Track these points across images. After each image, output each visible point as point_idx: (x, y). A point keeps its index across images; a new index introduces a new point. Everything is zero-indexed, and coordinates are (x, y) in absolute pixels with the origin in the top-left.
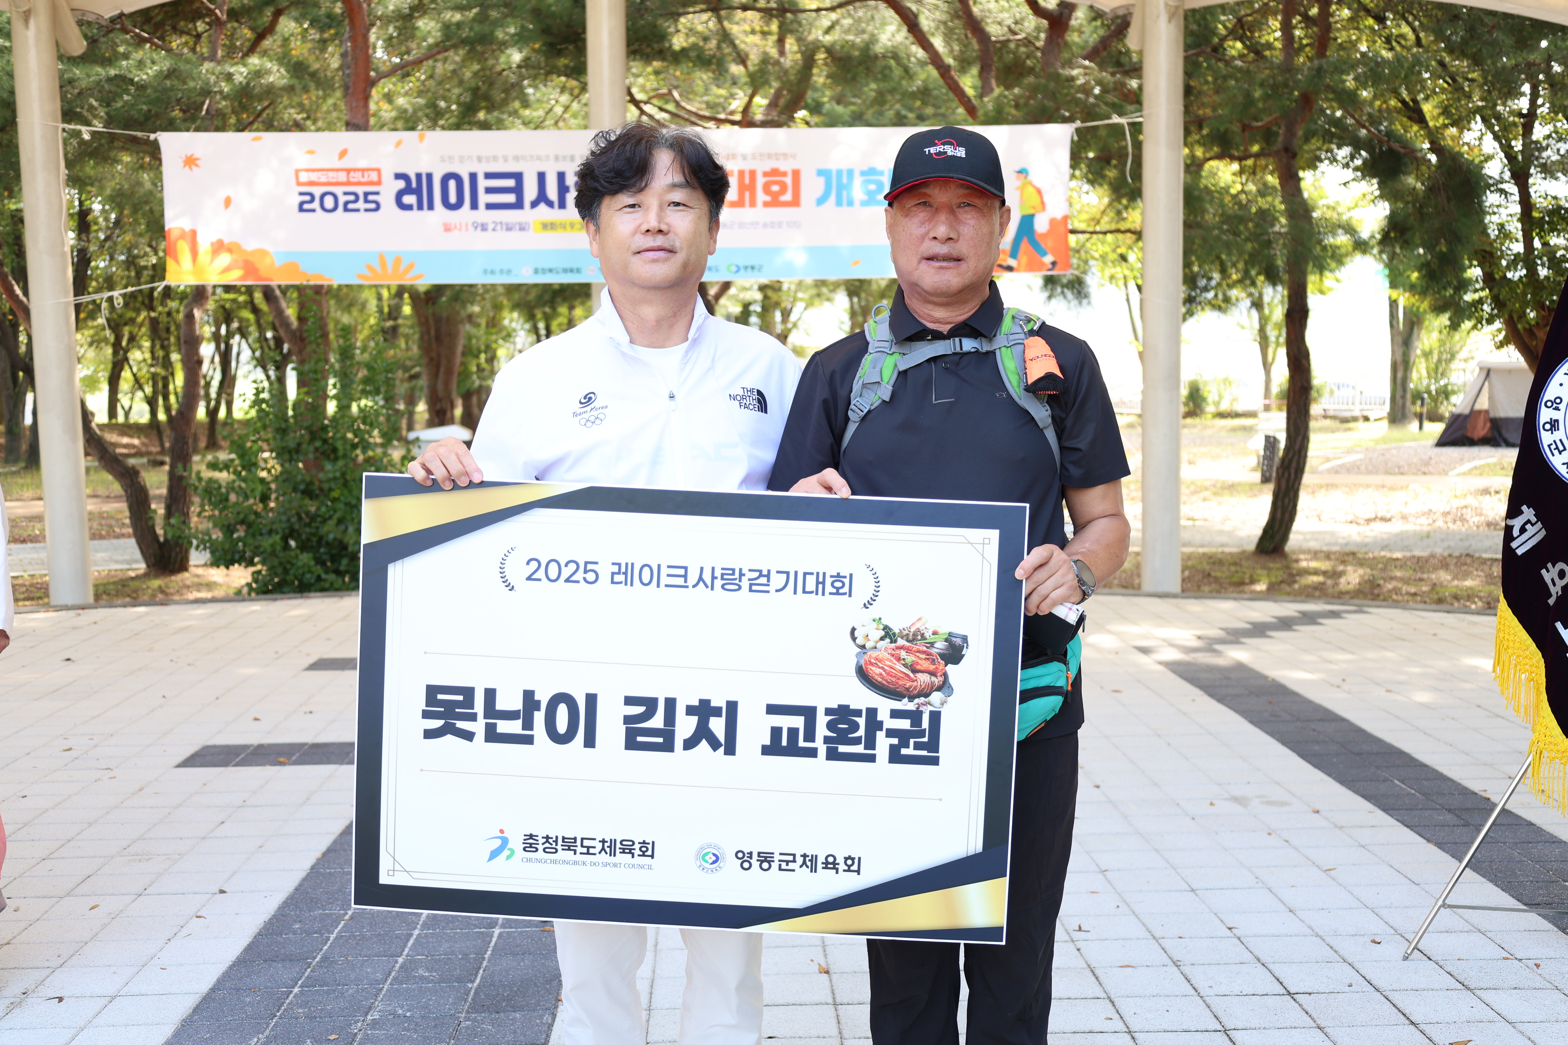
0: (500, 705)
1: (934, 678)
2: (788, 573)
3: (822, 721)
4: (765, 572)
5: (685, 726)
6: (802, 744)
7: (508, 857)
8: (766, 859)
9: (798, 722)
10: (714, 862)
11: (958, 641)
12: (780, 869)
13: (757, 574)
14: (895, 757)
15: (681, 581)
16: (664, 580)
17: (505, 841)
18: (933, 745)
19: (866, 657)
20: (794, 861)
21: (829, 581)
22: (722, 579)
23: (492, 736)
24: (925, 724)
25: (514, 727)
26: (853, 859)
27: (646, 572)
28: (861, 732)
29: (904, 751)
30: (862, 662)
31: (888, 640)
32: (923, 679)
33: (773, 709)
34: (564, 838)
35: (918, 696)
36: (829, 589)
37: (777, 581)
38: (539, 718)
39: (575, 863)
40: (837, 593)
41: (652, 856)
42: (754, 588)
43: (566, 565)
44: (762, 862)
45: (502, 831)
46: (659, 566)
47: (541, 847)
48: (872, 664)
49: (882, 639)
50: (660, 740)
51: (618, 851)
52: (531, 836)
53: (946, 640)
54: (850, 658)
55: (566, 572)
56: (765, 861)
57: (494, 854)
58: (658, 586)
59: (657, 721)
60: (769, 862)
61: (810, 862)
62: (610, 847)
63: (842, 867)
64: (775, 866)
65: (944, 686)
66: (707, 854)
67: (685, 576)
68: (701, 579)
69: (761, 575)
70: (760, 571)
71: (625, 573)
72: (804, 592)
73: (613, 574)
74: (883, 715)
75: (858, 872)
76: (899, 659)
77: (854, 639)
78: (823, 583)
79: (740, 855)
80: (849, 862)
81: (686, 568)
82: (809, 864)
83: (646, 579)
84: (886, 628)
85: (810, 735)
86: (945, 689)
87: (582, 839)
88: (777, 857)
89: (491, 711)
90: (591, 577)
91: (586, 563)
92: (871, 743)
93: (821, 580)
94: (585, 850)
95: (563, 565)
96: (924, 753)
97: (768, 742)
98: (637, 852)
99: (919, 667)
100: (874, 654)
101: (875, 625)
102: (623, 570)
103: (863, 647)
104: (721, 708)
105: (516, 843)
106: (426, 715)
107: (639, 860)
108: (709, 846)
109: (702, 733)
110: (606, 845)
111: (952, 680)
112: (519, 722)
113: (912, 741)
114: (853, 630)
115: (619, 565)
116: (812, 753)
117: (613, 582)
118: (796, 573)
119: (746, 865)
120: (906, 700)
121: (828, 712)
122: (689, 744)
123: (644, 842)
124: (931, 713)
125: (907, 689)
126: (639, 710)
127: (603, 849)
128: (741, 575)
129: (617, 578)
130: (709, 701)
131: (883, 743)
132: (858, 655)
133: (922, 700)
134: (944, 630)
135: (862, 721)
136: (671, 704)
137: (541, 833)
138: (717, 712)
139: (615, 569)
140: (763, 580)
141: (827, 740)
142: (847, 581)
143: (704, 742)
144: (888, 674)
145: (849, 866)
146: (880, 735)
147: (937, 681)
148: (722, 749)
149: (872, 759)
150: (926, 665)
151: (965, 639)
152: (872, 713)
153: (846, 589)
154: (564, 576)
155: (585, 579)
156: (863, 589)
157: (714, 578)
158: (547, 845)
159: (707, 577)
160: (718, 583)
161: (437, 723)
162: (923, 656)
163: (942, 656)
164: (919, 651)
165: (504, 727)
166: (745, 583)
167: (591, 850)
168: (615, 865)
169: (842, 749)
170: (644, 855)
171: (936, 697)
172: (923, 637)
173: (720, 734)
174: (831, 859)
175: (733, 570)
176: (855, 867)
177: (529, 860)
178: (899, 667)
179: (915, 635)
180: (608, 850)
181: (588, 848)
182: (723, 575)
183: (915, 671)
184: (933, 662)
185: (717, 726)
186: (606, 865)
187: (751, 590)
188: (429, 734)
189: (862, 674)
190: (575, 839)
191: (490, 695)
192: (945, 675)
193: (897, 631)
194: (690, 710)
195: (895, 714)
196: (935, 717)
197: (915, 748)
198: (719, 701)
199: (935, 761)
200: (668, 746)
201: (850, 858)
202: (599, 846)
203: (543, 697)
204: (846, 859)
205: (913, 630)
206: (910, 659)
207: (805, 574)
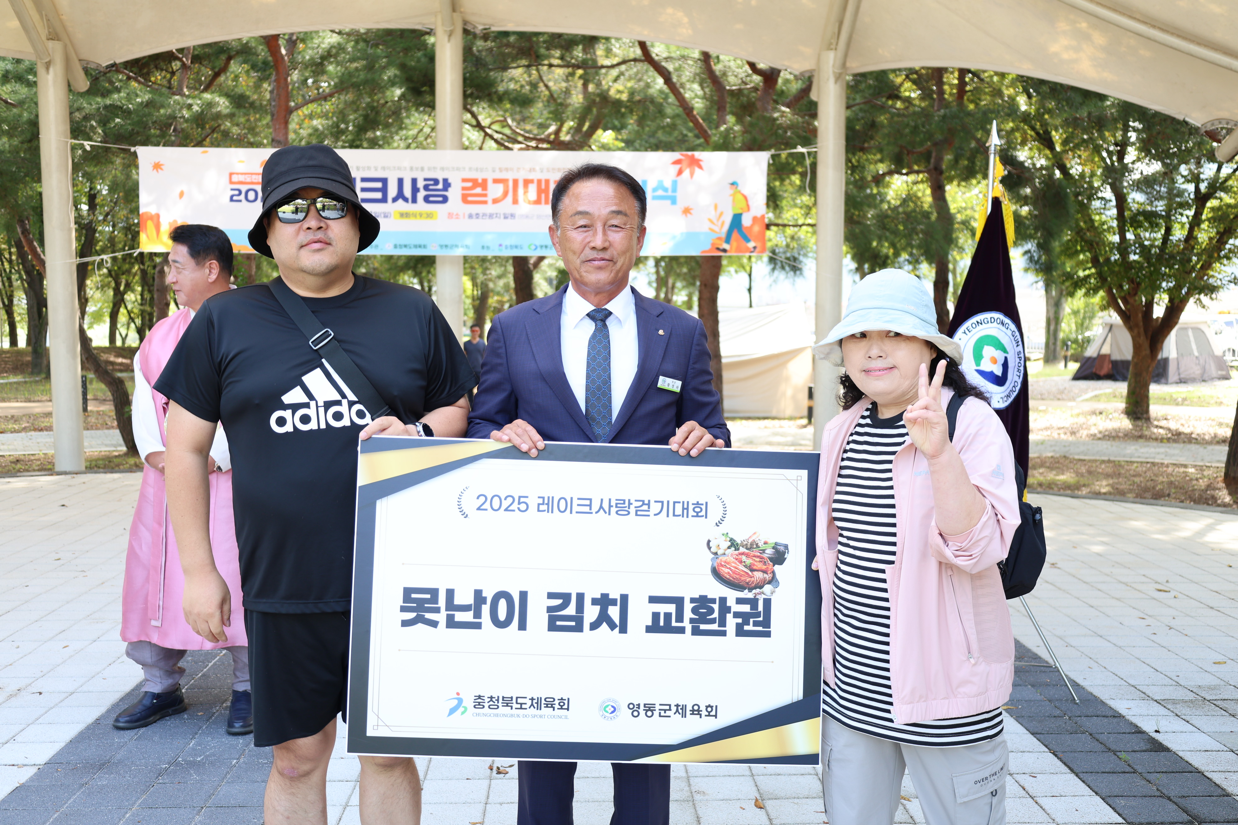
0: (457, 601)
1: (765, 575)
2: (662, 502)
3: (688, 607)
4: (646, 502)
5: (591, 613)
6: (674, 624)
7: (463, 713)
8: (649, 708)
9: (671, 608)
10: (612, 712)
11: (782, 548)
12: (660, 716)
13: (641, 503)
14: (740, 632)
15: (587, 509)
16: (576, 508)
17: (460, 701)
18: (766, 623)
19: (718, 561)
20: (670, 710)
21: (691, 507)
22: (616, 507)
23: (451, 623)
24: (761, 608)
25: (467, 617)
26: (712, 707)
27: (563, 502)
28: (716, 615)
29: (746, 628)
30: (716, 565)
31: (733, 549)
32: (758, 575)
33: (653, 600)
34: (503, 697)
35: (755, 588)
36: (691, 513)
37: (655, 508)
38: (486, 609)
39: (512, 716)
40: (697, 516)
41: (568, 709)
42: (639, 513)
43: (505, 499)
44: (647, 711)
45: (458, 694)
46: (572, 498)
47: (486, 705)
48: (722, 566)
49: (729, 548)
50: (573, 624)
51: (543, 706)
52: (480, 697)
53: (773, 548)
54: (706, 562)
55: (505, 504)
56: (649, 710)
57: (452, 711)
58: (571, 513)
59: (571, 610)
60: (652, 711)
61: (681, 710)
62: (537, 703)
63: (704, 713)
64: (656, 713)
65: (773, 580)
66: (607, 706)
67: (590, 506)
68: (601, 507)
69: (644, 504)
70: (643, 501)
71: (548, 504)
72: (674, 515)
73: (539, 505)
74: (731, 602)
75: (716, 716)
76: (741, 562)
77: (710, 548)
78: (687, 509)
79: (631, 706)
80: (709, 709)
81: (591, 500)
82: (680, 711)
83: (562, 508)
84: (731, 540)
85: (680, 618)
86: (774, 583)
87: (517, 698)
88: (658, 707)
89: (451, 605)
90: (523, 507)
91: (520, 497)
92: (723, 623)
93: (685, 506)
94: (519, 706)
95: (503, 499)
96: (760, 629)
97: (650, 624)
98: (557, 706)
99: (755, 567)
100: (724, 558)
101: (724, 538)
102: (546, 501)
103: (716, 554)
104: (616, 600)
105: (469, 702)
106: (403, 609)
107: (558, 712)
108: (609, 700)
109: (603, 618)
110: (535, 701)
111: (778, 576)
112: (471, 613)
113: (751, 620)
114: (709, 541)
115: (543, 498)
116: (682, 630)
117: (539, 511)
118: (668, 502)
119: (636, 714)
120: (747, 591)
121: (693, 600)
122: (594, 626)
123: (562, 699)
124: (764, 599)
125: (747, 583)
126: (559, 602)
127: (532, 705)
128: (630, 504)
129: (542, 508)
130: (608, 595)
131: (731, 622)
132: (712, 559)
133: (758, 590)
134: (772, 541)
135: (716, 607)
136: (580, 597)
137: (486, 694)
138: (614, 602)
139: (541, 501)
140: (645, 507)
141: (692, 621)
142: (704, 507)
143: (605, 625)
144: (734, 572)
145: (709, 712)
146: (729, 617)
147: (768, 577)
148: (617, 629)
149: (723, 634)
150: (760, 566)
151: (786, 547)
152: (723, 600)
153: (703, 513)
154: (504, 507)
155: (519, 508)
156: (715, 513)
157: (610, 506)
158: (491, 703)
159: (606, 506)
160: (613, 510)
161: (411, 615)
162: (758, 560)
163: (771, 559)
164: (755, 556)
165: (460, 617)
166: (632, 510)
167: (524, 706)
168: (541, 716)
169: (703, 627)
170: (562, 709)
171: (767, 588)
172: (758, 546)
173: (616, 619)
174: (696, 708)
175: (624, 501)
176: (713, 713)
177: (478, 715)
178: (741, 567)
179: (752, 544)
180: (535, 705)
181: (521, 704)
182: (617, 504)
183: (752, 570)
184: (765, 563)
185: (614, 612)
186: (534, 716)
187: (637, 515)
188: (405, 623)
189: (716, 573)
190: (512, 698)
191: (450, 593)
192: (773, 573)
193: (739, 542)
194: (595, 602)
195: (739, 601)
196: (767, 603)
197: (754, 626)
198: (615, 595)
199: (768, 634)
200: (579, 628)
201: (709, 706)
202: (529, 702)
203: (489, 595)
204: (707, 707)
205: (750, 541)
206: (749, 562)
207: (675, 503)
